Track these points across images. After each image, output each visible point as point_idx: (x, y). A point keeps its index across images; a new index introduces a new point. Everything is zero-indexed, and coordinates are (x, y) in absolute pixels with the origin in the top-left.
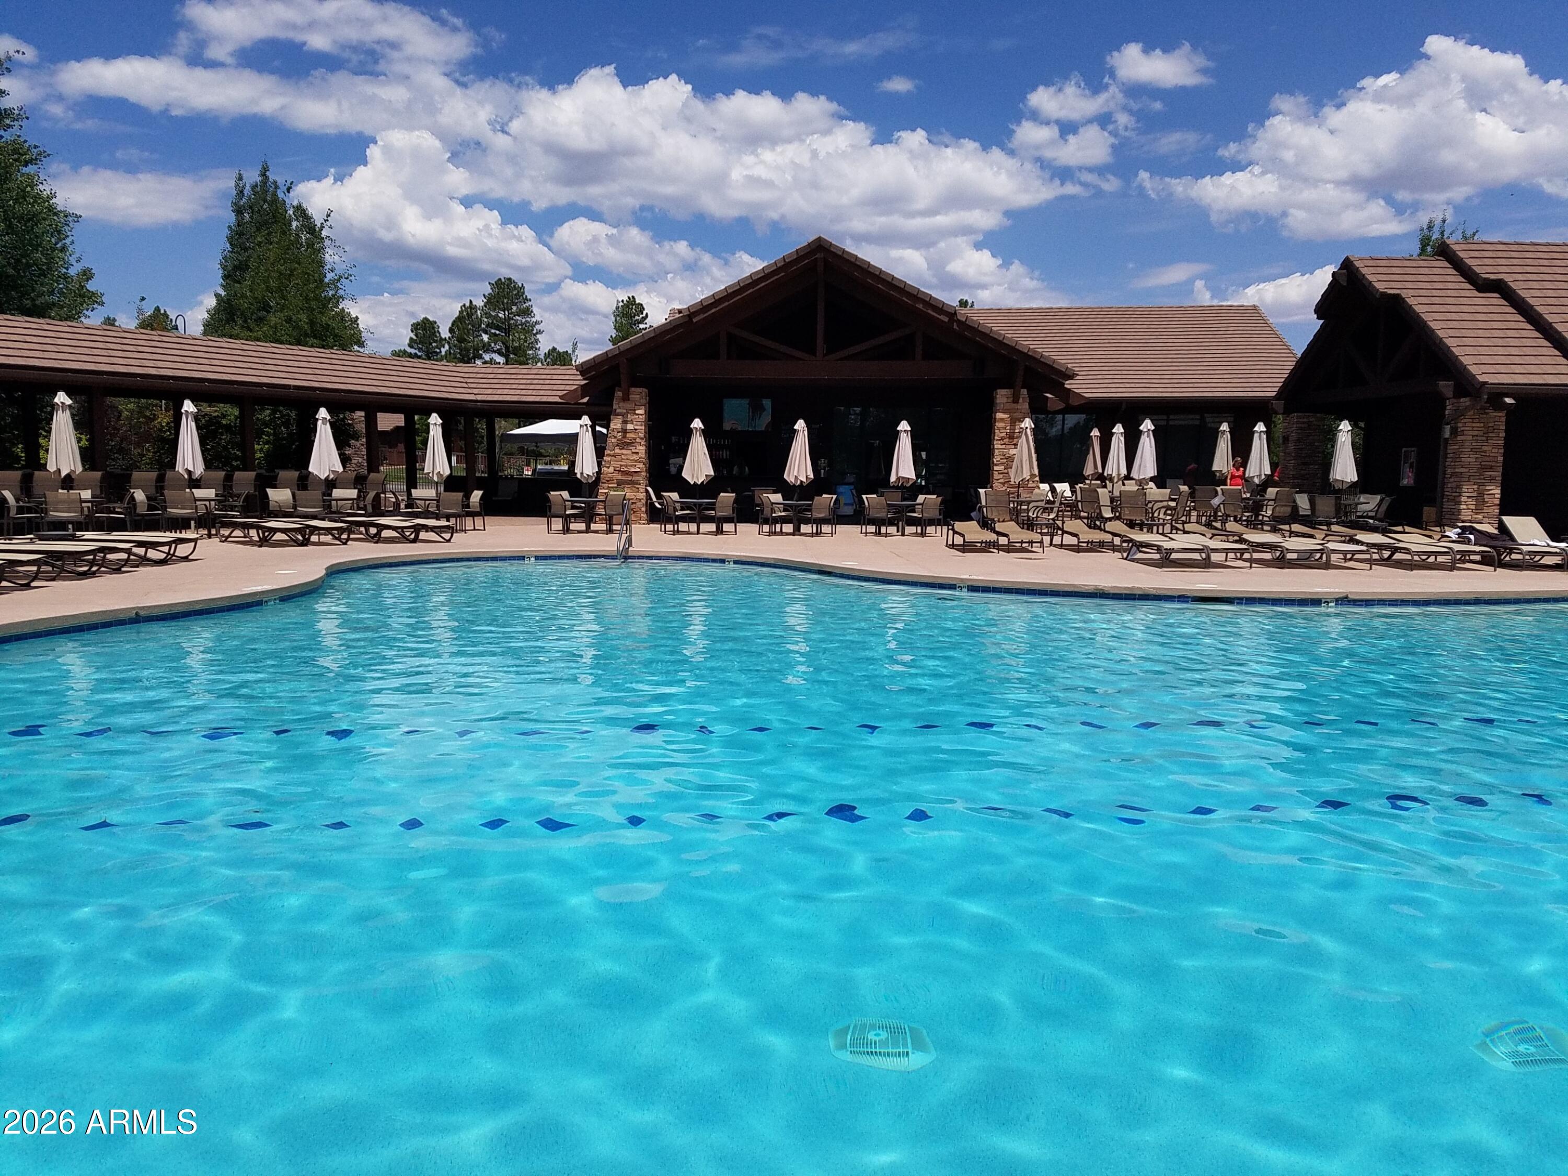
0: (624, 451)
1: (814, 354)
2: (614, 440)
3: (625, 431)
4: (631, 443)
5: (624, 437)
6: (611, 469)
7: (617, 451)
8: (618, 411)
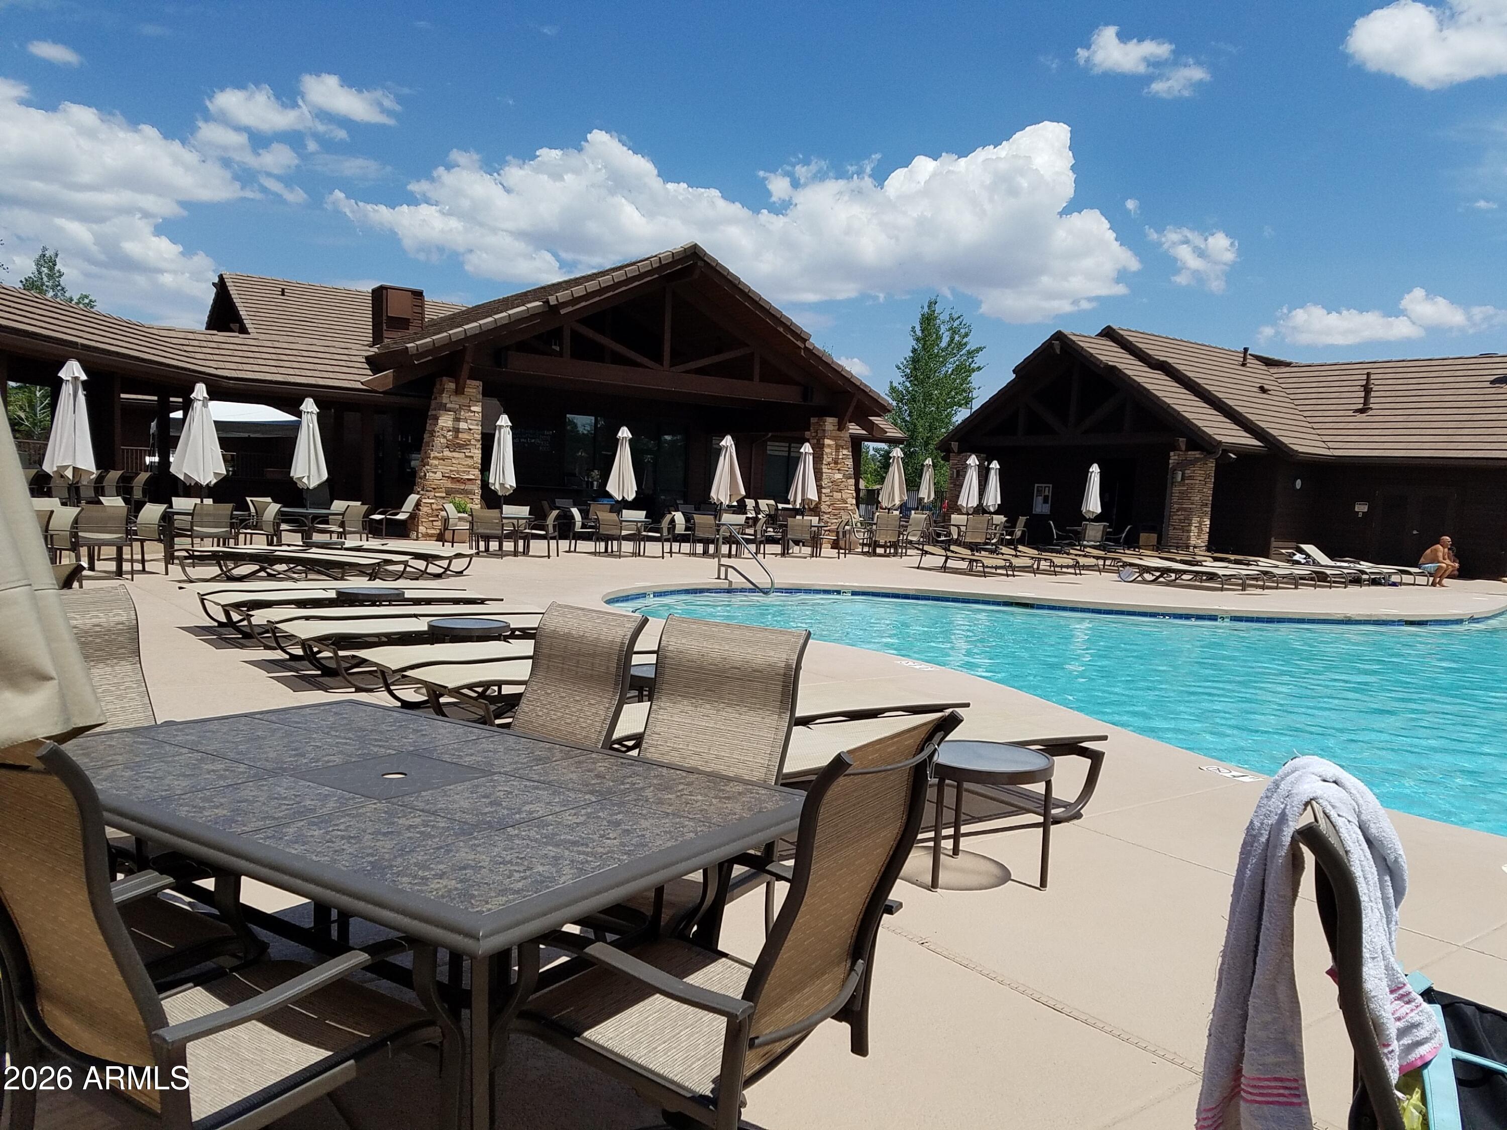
0: (455, 454)
1: (662, 365)
2: (443, 440)
3: (457, 431)
4: (464, 446)
5: (457, 437)
6: (439, 475)
7: (447, 453)
8: (448, 406)
